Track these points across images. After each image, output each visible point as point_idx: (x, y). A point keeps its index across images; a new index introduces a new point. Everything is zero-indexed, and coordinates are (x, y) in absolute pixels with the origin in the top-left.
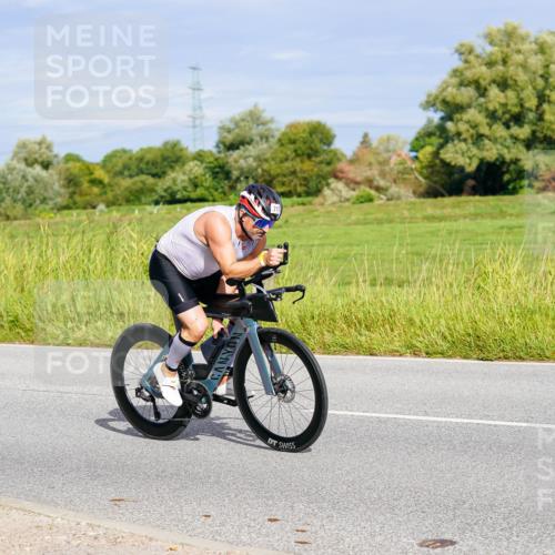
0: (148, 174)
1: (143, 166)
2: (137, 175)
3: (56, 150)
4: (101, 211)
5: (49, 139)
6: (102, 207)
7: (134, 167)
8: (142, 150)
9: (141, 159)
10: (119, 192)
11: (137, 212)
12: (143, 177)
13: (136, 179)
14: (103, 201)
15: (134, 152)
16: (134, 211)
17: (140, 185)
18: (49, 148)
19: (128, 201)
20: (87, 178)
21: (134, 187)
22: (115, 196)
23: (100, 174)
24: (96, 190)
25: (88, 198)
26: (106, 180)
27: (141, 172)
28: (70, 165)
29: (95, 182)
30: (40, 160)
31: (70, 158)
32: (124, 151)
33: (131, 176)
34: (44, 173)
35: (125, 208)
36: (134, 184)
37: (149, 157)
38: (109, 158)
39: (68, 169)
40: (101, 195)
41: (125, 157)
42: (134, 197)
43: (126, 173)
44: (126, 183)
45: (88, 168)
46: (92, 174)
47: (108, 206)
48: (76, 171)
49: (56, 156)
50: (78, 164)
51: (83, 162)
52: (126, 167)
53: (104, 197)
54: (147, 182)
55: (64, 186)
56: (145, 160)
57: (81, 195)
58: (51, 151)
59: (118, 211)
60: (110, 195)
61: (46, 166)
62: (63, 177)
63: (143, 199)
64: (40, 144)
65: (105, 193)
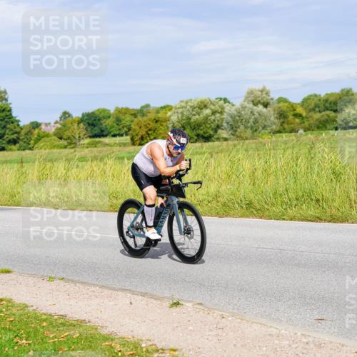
0: (331, 110)
1: (328, 105)
2: (324, 111)
3: (272, 95)
4: (301, 134)
5: (267, 88)
6: (301, 131)
7: (322, 106)
8: (326, 94)
9: (326, 101)
10: (312, 122)
11: (324, 134)
12: (328, 112)
13: (323, 113)
14: (302, 128)
15: (322, 96)
16: (322, 134)
17: (326, 117)
18: (267, 94)
19: (318, 128)
20: (292, 113)
21: (322, 119)
22: (309, 125)
23: (300, 110)
24: (297, 120)
25: (292, 125)
26: (304, 114)
27: (327, 109)
28: (281, 104)
29: (297, 115)
30: (262, 101)
31: (281, 100)
32: (316, 96)
33: (320, 112)
34: (264, 110)
35: (316, 132)
36: (322, 116)
37: (331, 99)
38: (305, 101)
39: (279, 108)
40: (301, 123)
41: (316, 99)
42: (322, 125)
43: (317, 109)
44: (317, 116)
45: (292, 106)
46: (295, 110)
47: (305, 131)
48: (285, 109)
49: (272, 99)
50: (286, 104)
51: (290, 102)
52: (316, 106)
53: (303, 125)
54: (331, 115)
55: (277, 118)
56: (329, 101)
57: (288, 124)
58: (269, 96)
59: (312, 134)
60: (306, 124)
61: (266, 105)
62: (276, 112)
63: (328, 126)
64: (262, 91)
65: (304, 123)
